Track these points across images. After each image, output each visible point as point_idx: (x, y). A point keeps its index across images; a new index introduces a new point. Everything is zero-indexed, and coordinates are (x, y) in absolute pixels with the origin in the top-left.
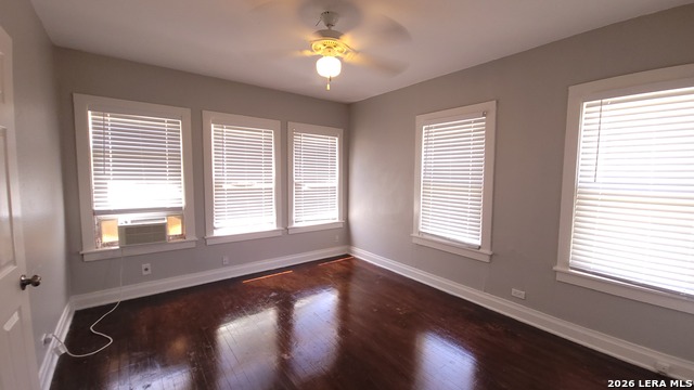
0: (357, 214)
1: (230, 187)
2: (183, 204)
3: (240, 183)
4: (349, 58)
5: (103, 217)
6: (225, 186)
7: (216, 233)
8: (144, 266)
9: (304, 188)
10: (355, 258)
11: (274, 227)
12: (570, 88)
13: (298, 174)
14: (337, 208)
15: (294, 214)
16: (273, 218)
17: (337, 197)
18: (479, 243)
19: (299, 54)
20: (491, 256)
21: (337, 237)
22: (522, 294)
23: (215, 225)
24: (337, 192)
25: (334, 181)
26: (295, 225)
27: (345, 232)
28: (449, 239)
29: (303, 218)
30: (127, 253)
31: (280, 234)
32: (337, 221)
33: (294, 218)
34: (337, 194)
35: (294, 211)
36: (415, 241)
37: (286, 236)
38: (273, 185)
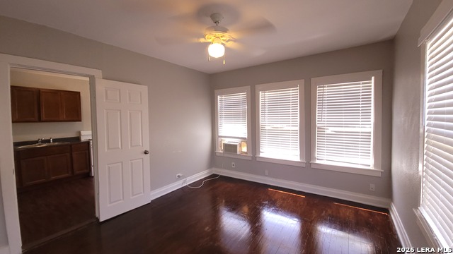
1: (269, 128)
2: (246, 137)
3: (275, 126)
4: (230, 44)
5: (223, 139)
6: (267, 128)
7: (261, 155)
8: (233, 163)
9: (327, 132)
13: (321, 119)
15: (316, 153)
17: (372, 143)
19: (196, 40)
23: (261, 150)
24: (372, 137)
26: (317, 162)
29: (325, 157)
30: (226, 155)
35: (316, 150)
38: (298, 128)
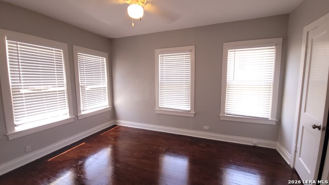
0: (119, 101)
1: (27, 91)
6: (22, 91)
9: (87, 89)
10: (120, 126)
11: (68, 117)
12: (224, 44)
13: (83, 80)
14: (107, 100)
15: (82, 106)
16: (67, 110)
17: (107, 93)
18: (189, 109)
20: (195, 114)
21: (108, 116)
22: (207, 128)
24: (107, 90)
25: (105, 84)
26: (83, 113)
27: (113, 112)
28: (175, 109)
29: (87, 108)
31: (73, 121)
32: (108, 107)
33: (82, 109)
34: (107, 91)
35: (82, 104)
36: (157, 112)
37: (77, 121)
38: (65, 88)
